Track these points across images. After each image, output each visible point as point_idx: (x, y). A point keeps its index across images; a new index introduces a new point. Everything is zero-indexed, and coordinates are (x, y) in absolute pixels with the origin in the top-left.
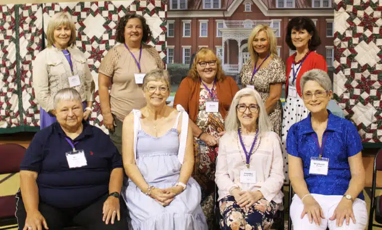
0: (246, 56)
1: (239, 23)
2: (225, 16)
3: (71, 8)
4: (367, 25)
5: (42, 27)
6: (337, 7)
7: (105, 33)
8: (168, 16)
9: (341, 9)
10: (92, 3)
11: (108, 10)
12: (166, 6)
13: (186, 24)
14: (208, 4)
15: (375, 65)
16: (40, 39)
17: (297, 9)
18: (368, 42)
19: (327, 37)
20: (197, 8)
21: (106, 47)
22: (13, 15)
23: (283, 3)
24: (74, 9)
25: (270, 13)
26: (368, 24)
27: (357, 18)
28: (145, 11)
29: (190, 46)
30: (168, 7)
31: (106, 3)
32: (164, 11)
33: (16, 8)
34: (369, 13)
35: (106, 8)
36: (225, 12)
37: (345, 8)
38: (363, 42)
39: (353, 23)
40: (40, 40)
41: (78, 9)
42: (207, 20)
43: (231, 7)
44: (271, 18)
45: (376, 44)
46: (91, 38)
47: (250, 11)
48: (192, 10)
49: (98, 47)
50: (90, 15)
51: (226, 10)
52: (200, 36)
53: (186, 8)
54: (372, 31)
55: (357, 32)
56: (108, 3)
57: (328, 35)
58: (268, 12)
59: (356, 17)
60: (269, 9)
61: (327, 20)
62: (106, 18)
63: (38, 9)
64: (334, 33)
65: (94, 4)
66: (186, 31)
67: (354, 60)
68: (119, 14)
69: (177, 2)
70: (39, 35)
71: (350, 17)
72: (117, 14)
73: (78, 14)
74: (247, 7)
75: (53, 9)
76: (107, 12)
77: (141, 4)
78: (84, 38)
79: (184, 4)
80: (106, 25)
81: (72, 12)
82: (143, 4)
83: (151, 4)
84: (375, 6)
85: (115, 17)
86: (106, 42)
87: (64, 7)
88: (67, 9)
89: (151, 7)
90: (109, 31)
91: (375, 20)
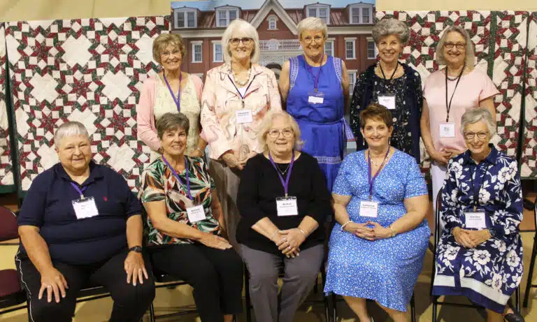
3: (45, 28)
4: (415, 44)
5: (5, 53)
7: (91, 60)
10: (73, 22)
11: (94, 30)
12: (170, 24)
13: (195, 46)
14: (222, 20)
16: (3, 69)
17: (333, 25)
19: (369, 58)
20: (209, 27)
21: (93, 77)
24: (49, 29)
28: (143, 30)
29: (203, 74)
30: (173, 25)
31: (91, 21)
32: (167, 29)
34: (416, 30)
35: (91, 27)
40: (3, 71)
41: (54, 29)
45: (425, 66)
46: (72, 66)
48: (203, 29)
49: (83, 78)
50: (71, 37)
52: (214, 61)
53: (196, 26)
54: (420, 51)
56: (94, 20)
57: (370, 56)
61: (368, 38)
62: (93, 40)
65: (76, 23)
66: (196, 55)
68: (110, 35)
69: (183, 18)
72: (107, 34)
73: (55, 36)
74: (271, 23)
75: (20, 30)
76: (94, 32)
77: (137, 22)
78: (63, 67)
79: (193, 21)
80: (92, 50)
81: (47, 33)
82: (140, 22)
83: (150, 22)
84: (424, 22)
85: (104, 39)
86: (93, 72)
87: (34, 27)
88: (40, 30)
89: (151, 25)
90: (96, 57)
91: (424, 38)
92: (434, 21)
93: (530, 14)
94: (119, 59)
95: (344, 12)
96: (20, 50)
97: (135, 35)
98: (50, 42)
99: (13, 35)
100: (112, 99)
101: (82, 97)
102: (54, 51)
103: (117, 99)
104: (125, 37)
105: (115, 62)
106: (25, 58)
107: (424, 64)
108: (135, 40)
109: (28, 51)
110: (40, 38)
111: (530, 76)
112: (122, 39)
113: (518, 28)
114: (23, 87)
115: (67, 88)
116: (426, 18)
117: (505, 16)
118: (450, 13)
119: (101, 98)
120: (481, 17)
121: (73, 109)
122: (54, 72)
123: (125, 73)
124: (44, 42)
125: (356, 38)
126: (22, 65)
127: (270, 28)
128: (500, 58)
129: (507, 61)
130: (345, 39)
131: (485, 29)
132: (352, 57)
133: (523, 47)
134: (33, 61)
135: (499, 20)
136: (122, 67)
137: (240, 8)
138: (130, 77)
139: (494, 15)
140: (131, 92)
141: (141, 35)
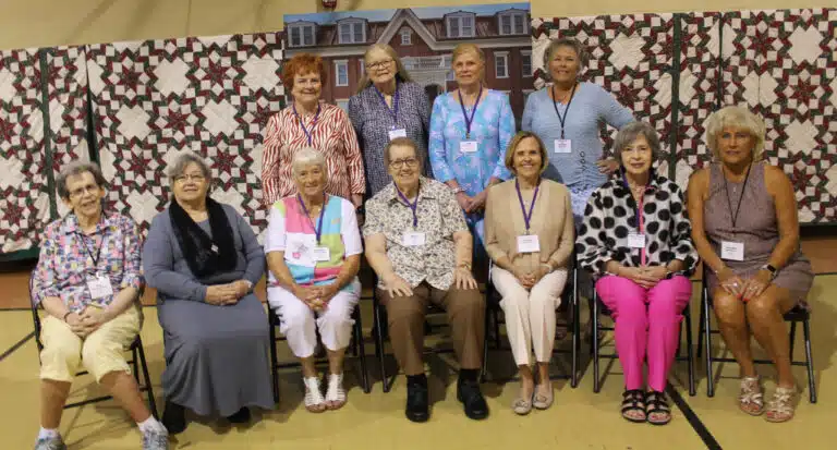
3: (133, 50)
5: (86, 83)
6: (536, 33)
7: (189, 87)
9: (543, 36)
10: (166, 42)
11: (192, 51)
12: (283, 42)
14: (346, 36)
16: (84, 101)
17: (479, 37)
20: (330, 43)
21: (191, 108)
22: (37, 65)
23: (457, 29)
24: (138, 52)
25: (439, 45)
28: (251, 50)
30: (286, 43)
31: (189, 40)
32: (280, 49)
33: (41, 54)
35: (189, 48)
37: (548, 35)
40: (84, 103)
41: (145, 52)
42: (346, 61)
44: (440, 53)
46: (167, 95)
47: (410, 43)
48: (324, 46)
49: (179, 110)
50: (165, 60)
52: (338, 85)
53: (314, 43)
56: (192, 40)
57: (525, 74)
58: (436, 45)
60: (437, 40)
61: (523, 52)
62: (190, 64)
63: (79, 53)
64: (534, 71)
65: (170, 43)
68: (210, 56)
69: (299, 34)
70: (81, 96)
72: (207, 56)
73: (145, 60)
74: (405, 37)
75: (104, 54)
76: (192, 54)
77: (243, 40)
78: (156, 97)
79: (311, 37)
80: (190, 75)
81: (135, 57)
82: (247, 40)
83: (259, 39)
84: (590, 30)
85: (204, 62)
86: (192, 101)
87: (121, 50)
88: (127, 52)
89: (260, 44)
90: (195, 83)
91: (591, 49)
92: (603, 28)
93: (723, 14)
94: (222, 85)
95: (491, 21)
96: (104, 77)
97: (242, 56)
98: (139, 67)
99: (95, 60)
100: (216, 134)
101: (179, 132)
102: (144, 78)
103: (222, 133)
104: (229, 58)
105: (217, 89)
106: (110, 87)
108: (242, 62)
109: (114, 78)
110: (127, 62)
111: (726, 92)
112: (226, 62)
113: (708, 33)
114: (108, 122)
115: (161, 122)
116: (593, 25)
117: (691, 19)
118: (623, 17)
119: (202, 133)
120: (662, 21)
121: (168, 147)
122: (145, 103)
123: (230, 102)
124: (133, 68)
125: (507, 52)
126: (106, 96)
127: (403, 43)
128: (687, 70)
129: (696, 75)
130: (495, 53)
131: (667, 36)
132: (503, 74)
133: (716, 56)
134: (120, 90)
135: (684, 24)
136: (226, 95)
137: (366, 20)
138: (236, 107)
139: (677, 17)
140: (237, 124)
141: (248, 56)
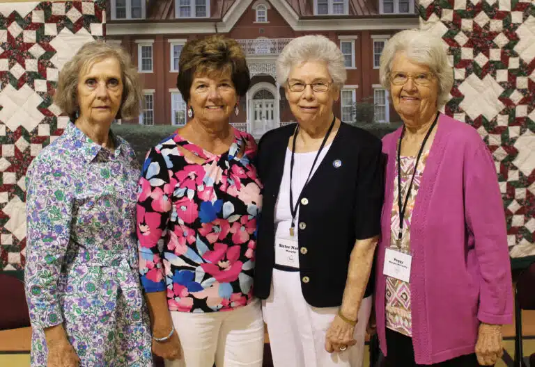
0: (261, 106)
1: (245, 44)
2: (220, 31)
4: (480, 45)
6: (424, 14)
8: (108, 33)
9: (433, 17)
12: (104, 13)
13: (143, 48)
14: (185, 9)
15: (496, 118)
17: (353, 16)
18: (481, 77)
20: (164, 18)
23: (326, 5)
25: (302, 24)
26: (482, 43)
27: (461, 33)
28: (62, 22)
29: (153, 91)
30: (108, 15)
32: (100, 22)
34: (482, 24)
36: (219, 23)
37: (440, 15)
38: (473, 76)
39: (454, 41)
42: (184, 40)
43: (229, 13)
45: (495, 79)
47: (266, 21)
48: (156, 22)
51: (220, 20)
52: (172, 71)
53: (144, 17)
54: (487, 55)
55: (463, 58)
58: (299, 24)
59: (460, 30)
60: (301, 18)
66: (143, 61)
67: (458, 110)
68: (9, 28)
69: (125, 4)
71: (449, 31)
72: (5, 28)
74: (259, 13)
77: (53, 9)
79: (139, 9)
82: (58, 9)
83: (74, 9)
84: (493, 11)
89: (74, 15)
91: (494, 35)
92: (508, 9)
94: (24, 66)
97: (50, 29)
100: (13, 128)
103: (21, 128)
104: (34, 32)
105: (18, 71)
107: (494, 75)
108: (50, 38)
112: (30, 36)
116: (496, 5)
123: (33, 88)
125: (388, 36)
127: (257, 21)
130: (373, 37)
136: (29, 79)
138: (41, 94)
140: (42, 117)
141: (59, 29)
